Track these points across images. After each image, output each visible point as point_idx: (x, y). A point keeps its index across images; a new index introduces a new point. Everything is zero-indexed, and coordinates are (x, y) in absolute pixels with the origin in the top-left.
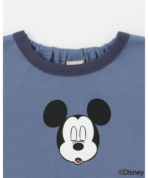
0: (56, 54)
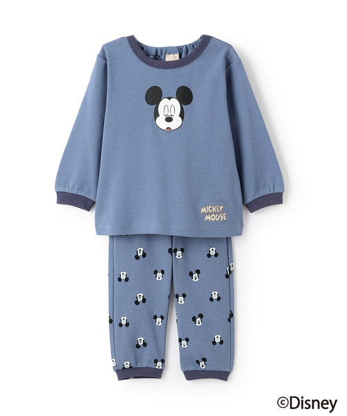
0: (159, 51)
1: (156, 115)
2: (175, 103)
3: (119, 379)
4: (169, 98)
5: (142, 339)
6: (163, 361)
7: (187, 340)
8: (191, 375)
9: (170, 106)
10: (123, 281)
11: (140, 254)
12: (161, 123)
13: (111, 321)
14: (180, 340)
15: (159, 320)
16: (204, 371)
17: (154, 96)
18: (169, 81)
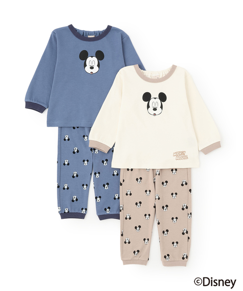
0: (84, 33)
1: (85, 65)
2: (95, 59)
3: (62, 218)
4: (92, 57)
5: (76, 197)
6: (86, 209)
7: (100, 197)
8: (102, 217)
9: (92, 61)
10: (66, 165)
11: (76, 151)
12: (88, 70)
13: (58, 187)
14: (96, 198)
15: (85, 186)
16: (108, 215)
17: (84, 56)
18: (92, 47)
